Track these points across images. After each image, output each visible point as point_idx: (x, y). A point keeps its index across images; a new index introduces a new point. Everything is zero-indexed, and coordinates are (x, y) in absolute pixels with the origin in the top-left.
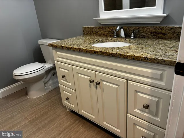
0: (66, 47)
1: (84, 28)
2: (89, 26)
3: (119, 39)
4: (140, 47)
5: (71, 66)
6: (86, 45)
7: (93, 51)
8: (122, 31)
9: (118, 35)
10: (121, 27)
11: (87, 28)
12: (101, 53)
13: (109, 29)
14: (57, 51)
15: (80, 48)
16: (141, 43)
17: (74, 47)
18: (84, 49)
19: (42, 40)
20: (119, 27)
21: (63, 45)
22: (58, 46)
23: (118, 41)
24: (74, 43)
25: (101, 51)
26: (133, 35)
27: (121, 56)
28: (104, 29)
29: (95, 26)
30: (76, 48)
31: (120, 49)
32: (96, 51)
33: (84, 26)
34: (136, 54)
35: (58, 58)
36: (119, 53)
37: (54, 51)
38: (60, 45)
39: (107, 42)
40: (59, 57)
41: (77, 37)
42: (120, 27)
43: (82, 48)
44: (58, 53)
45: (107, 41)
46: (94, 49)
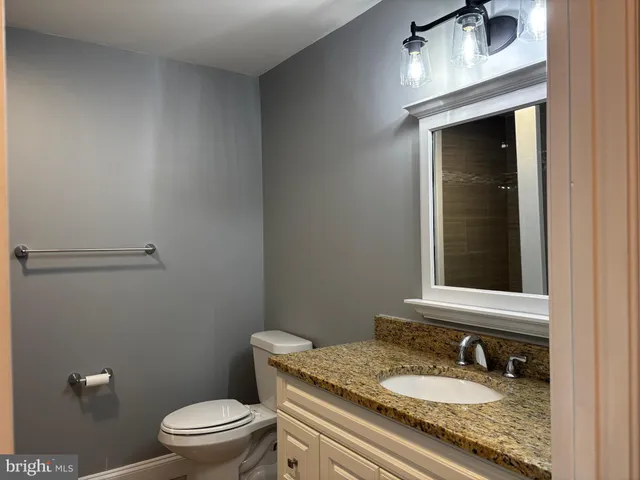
0: (311, 378)
1: (378, 321)
2: (393, 318)
3: (470, 373)
4: (512, 414)
5: (318, 434)
6: (365, 380)
7: (374, 402)
8: (479, 349)
9: (470, 360)
10: (475, 338)
11: (387, 321)
12: (393, 415)
13: (445, 336)
14: (287, 382)
15: (344, 387)
16: (522, 402)
17: (331, 381)
18: (353, 391)
19: (263, 333)
20: (467, 338)
21: (303, 370)
22: (291, 369)
23: (468, 379)
24: (335, 366)
25: (395, 409)
26: (510, 367)
27: (443, 435)
28: (433, 334)
29: (409, 320)
30: (333, 386)
31: (451, 409)
32: (382, 406)
33: (381, 315)
34: (484, 438)
35: (287, 404)
36: (440, 425)
37: (279, 381)
38: (297, 368)
39: (434, 375)
40: (291, 401)
41: (355, 345)
42: (473, 339)
43: (349, 388)
44: (289, 387)
45: (436, 371)
46: (379, 400)
